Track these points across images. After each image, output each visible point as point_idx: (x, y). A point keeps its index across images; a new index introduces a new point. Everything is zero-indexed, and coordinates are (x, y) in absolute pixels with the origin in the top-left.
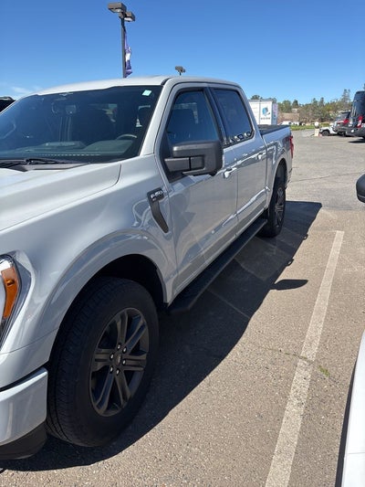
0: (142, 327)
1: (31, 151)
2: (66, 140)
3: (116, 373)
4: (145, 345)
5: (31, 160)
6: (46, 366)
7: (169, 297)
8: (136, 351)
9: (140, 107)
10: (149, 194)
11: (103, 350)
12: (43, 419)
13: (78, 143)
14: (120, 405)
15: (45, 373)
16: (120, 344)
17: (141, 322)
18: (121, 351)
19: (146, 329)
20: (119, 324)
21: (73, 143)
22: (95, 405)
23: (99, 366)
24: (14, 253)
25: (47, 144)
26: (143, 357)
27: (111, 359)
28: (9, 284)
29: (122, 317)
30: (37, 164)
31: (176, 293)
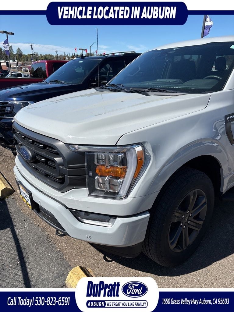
0: (204, 204)
1: (150, 84)
2: (165, 78)
3: (183, 227)
4: (203, 216)
5: (151, 89)
6: (149, 211)
7: (225, 188)
8: (197, 218)
9: (217, 57)
10: (226, 117)
11: (180, 211)
12: (143, 240)
13: (178, 80)
14: (182, 248)
15: (148, 215)
16: (189, 210)
17: (204, 200)
18: (188, 215)
19: (206, 206)
20: (192, 197)
21: (174, 80)
22: (170, 242)
23: (176, 220)
24: (145, 142)
25: (158, 80)
26: (201, 223)
27: (183, 218)
28: (139, 160)
29: (194, 194)
30: (155, 92)
31: (229, 187)
